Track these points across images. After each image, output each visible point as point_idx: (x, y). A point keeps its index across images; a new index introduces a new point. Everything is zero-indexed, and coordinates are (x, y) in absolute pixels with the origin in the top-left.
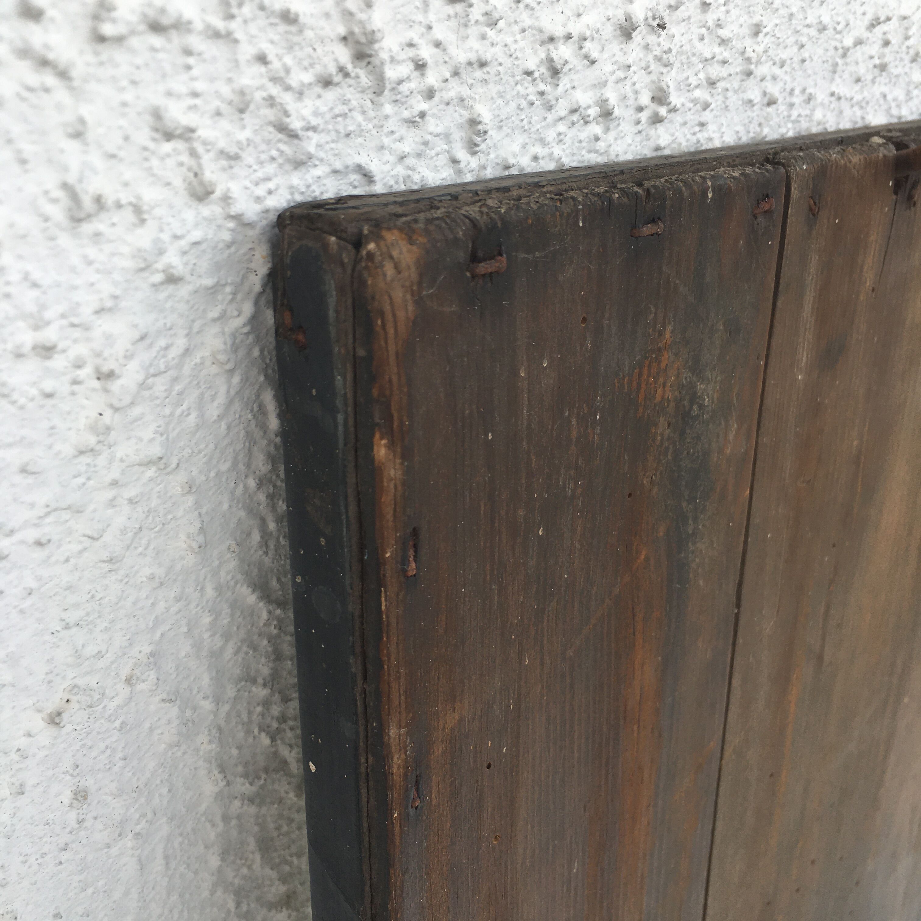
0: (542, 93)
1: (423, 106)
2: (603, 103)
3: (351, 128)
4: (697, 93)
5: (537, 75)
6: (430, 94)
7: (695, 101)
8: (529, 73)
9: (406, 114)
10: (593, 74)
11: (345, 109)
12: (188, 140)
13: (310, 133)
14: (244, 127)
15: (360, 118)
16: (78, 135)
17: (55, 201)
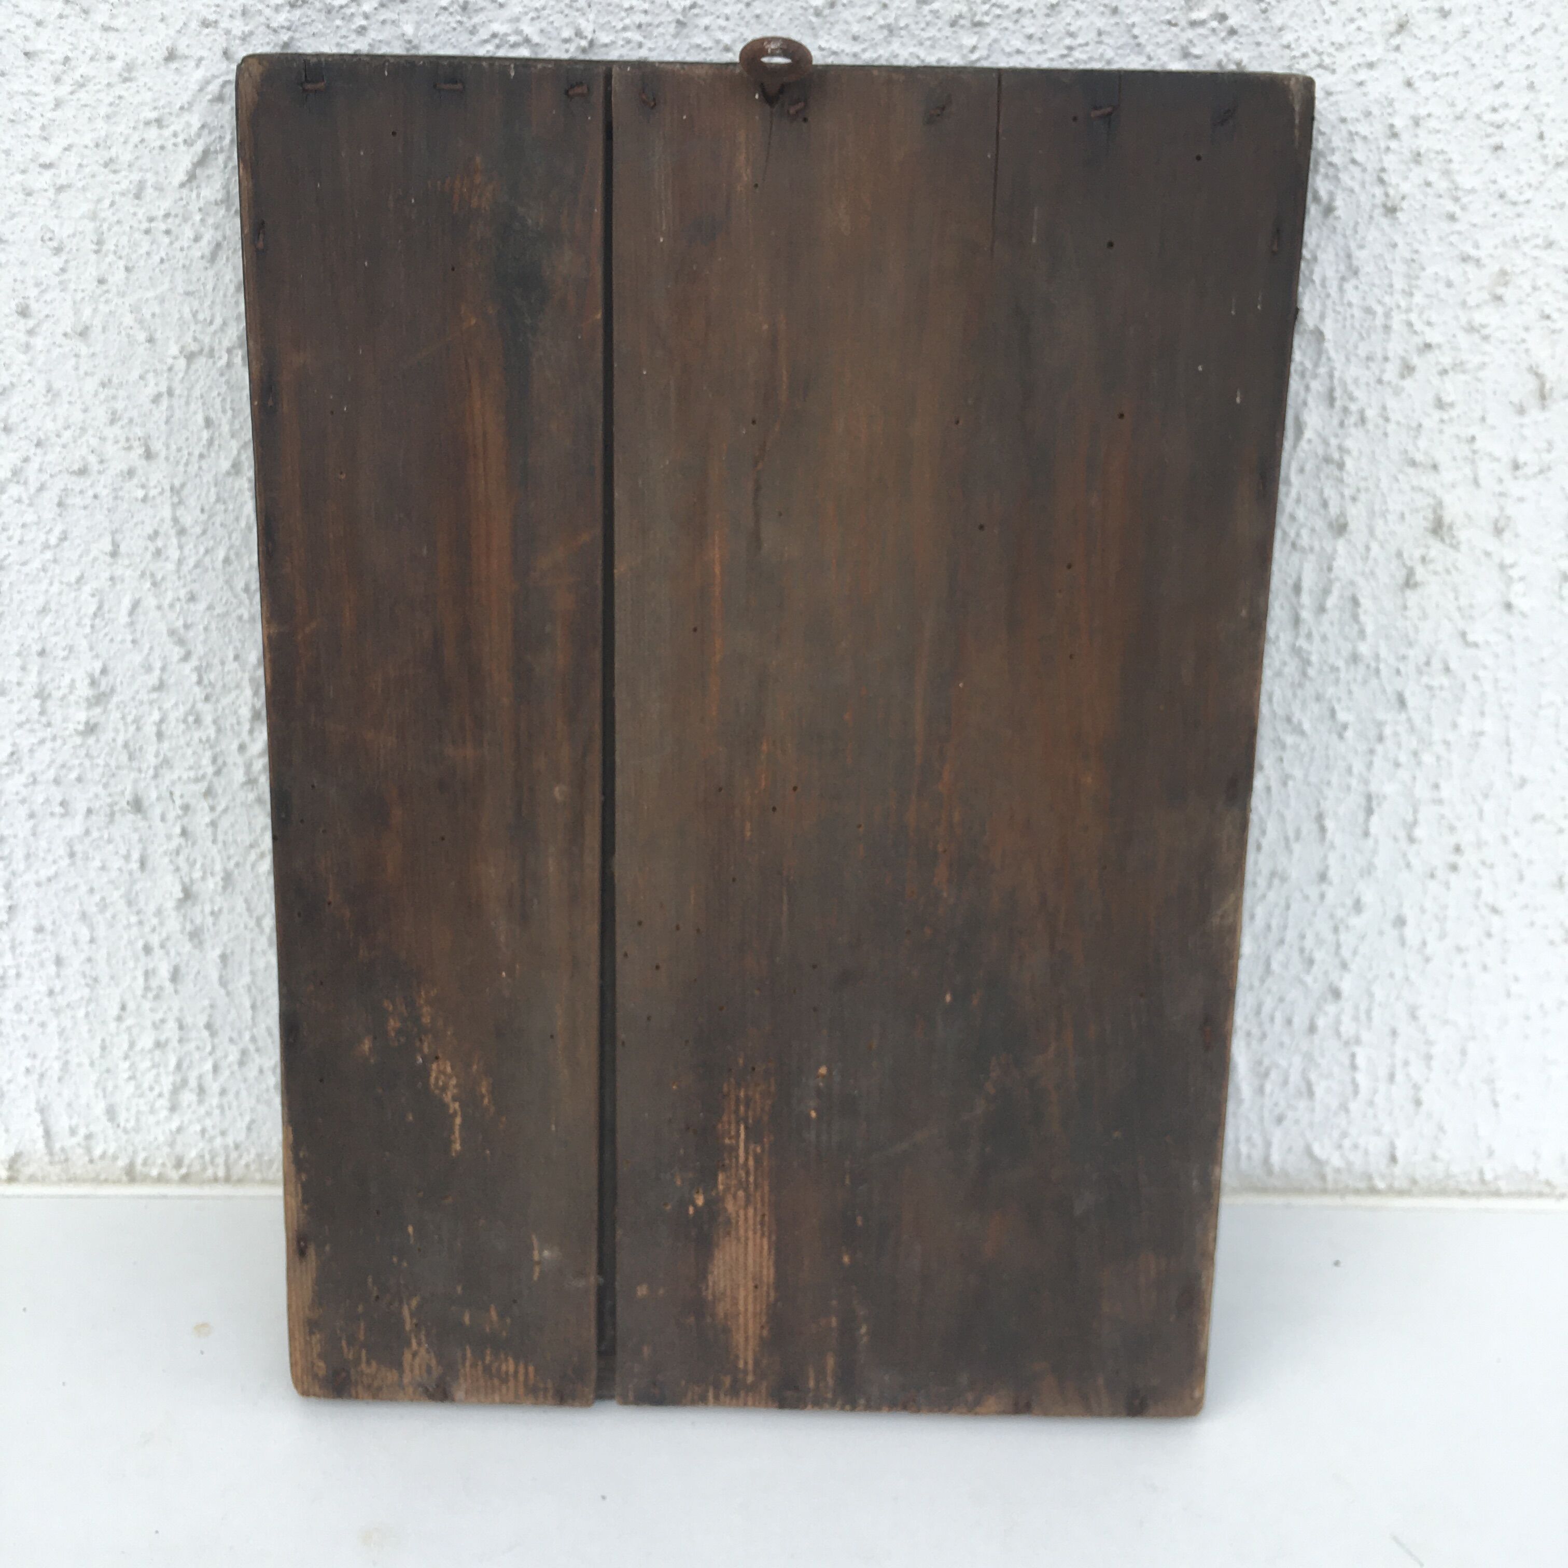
0: (460, 23)
1: (364, 22)
2: (518, 32)
3: (316, 31)
4: (628, 35)
5: (451, 10)
6: (366, 16)
7: (628, 42)
8: (445, 9)
9: (354, 27)
10: (506, 13)
11: (309, 20)
12: (216, 27)
13: (284, 31)
14: (247, 25)
15: (321, 26)
16: (162, 20)
17: (156, 50)
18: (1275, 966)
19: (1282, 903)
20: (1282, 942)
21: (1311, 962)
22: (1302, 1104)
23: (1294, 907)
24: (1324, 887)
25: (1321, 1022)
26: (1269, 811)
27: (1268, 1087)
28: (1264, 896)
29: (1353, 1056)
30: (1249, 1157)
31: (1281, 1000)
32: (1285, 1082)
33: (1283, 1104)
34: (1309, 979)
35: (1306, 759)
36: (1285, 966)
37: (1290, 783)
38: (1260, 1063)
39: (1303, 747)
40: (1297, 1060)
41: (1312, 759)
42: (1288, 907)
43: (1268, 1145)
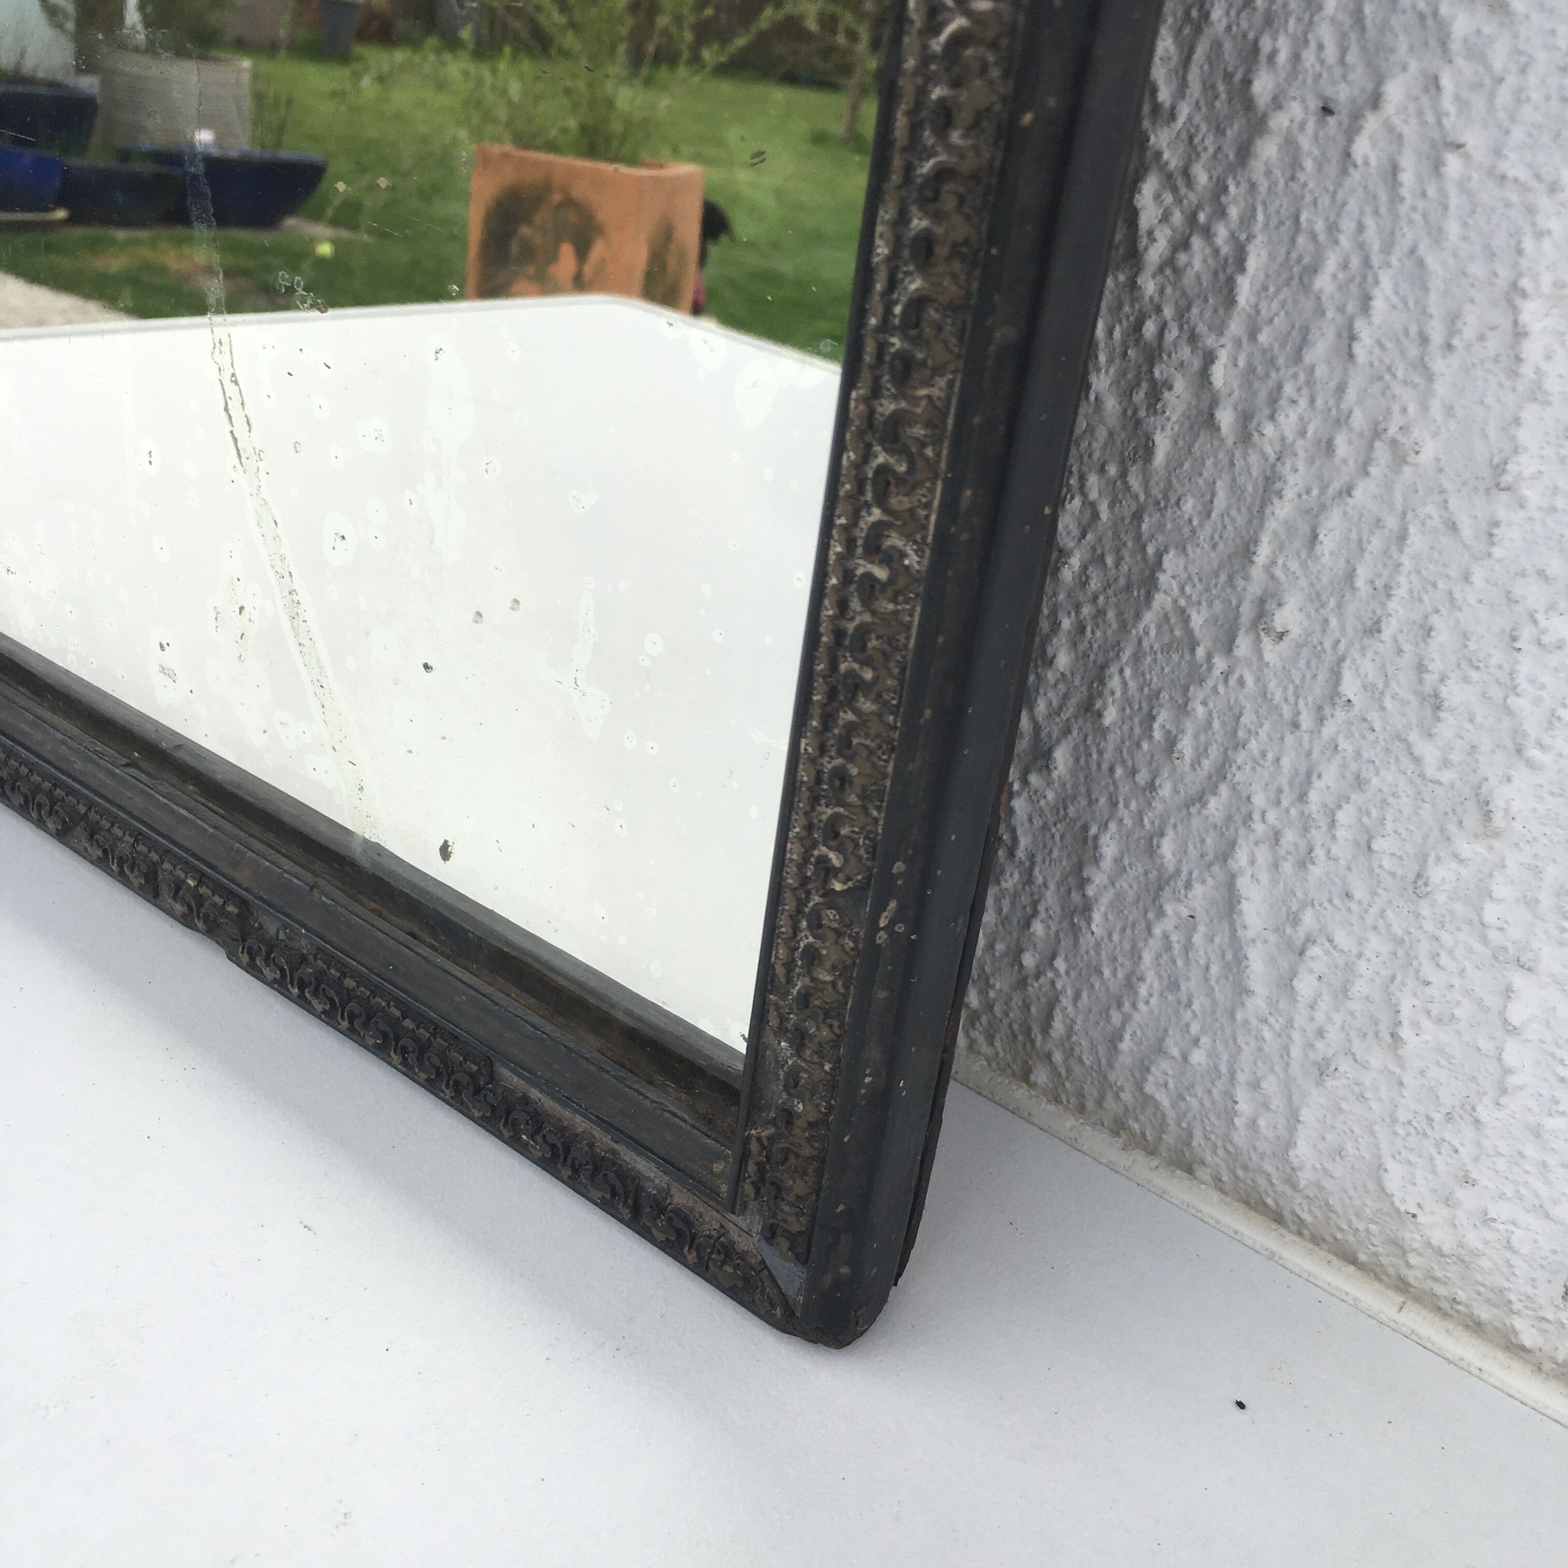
18: (1350, 687)
19: (1392, 522)
20: (1374, 629)
21: (1435, 703)
22: (1377, 1059)
23: (1416, 540)
24: (1502, 507)
25: (1438, 873)
26: (1388, 247)
27: (1305, 985)
28: (1348, 491)
29: (1508, 992)
30: (1253, 1125)
31: (1359, 783)
32: (1344, 991)
33: (1333, 1034)
34: (1429, 752)
35: (1504, 95)
36: (1376, 694)
37: (1453, 164)
38: (1295, 920)
39: (1499, 58)
40: (1376, 944)
41: (1519, 98)
42: (1402, 538)
43: (1294, 1118)
